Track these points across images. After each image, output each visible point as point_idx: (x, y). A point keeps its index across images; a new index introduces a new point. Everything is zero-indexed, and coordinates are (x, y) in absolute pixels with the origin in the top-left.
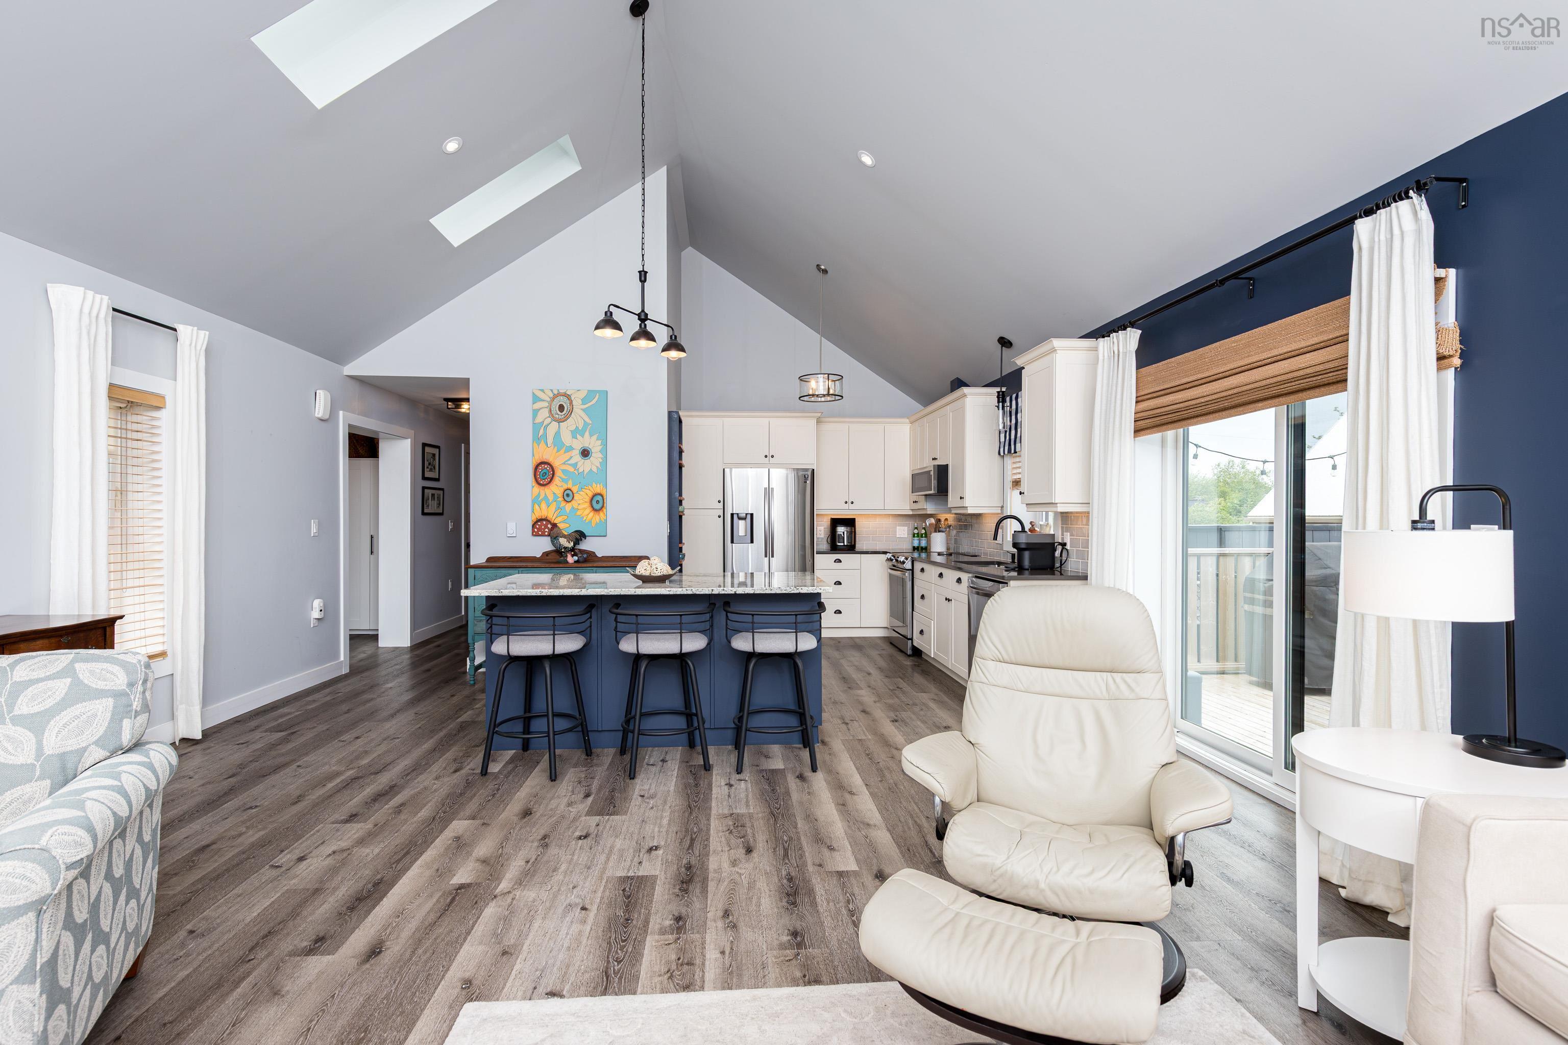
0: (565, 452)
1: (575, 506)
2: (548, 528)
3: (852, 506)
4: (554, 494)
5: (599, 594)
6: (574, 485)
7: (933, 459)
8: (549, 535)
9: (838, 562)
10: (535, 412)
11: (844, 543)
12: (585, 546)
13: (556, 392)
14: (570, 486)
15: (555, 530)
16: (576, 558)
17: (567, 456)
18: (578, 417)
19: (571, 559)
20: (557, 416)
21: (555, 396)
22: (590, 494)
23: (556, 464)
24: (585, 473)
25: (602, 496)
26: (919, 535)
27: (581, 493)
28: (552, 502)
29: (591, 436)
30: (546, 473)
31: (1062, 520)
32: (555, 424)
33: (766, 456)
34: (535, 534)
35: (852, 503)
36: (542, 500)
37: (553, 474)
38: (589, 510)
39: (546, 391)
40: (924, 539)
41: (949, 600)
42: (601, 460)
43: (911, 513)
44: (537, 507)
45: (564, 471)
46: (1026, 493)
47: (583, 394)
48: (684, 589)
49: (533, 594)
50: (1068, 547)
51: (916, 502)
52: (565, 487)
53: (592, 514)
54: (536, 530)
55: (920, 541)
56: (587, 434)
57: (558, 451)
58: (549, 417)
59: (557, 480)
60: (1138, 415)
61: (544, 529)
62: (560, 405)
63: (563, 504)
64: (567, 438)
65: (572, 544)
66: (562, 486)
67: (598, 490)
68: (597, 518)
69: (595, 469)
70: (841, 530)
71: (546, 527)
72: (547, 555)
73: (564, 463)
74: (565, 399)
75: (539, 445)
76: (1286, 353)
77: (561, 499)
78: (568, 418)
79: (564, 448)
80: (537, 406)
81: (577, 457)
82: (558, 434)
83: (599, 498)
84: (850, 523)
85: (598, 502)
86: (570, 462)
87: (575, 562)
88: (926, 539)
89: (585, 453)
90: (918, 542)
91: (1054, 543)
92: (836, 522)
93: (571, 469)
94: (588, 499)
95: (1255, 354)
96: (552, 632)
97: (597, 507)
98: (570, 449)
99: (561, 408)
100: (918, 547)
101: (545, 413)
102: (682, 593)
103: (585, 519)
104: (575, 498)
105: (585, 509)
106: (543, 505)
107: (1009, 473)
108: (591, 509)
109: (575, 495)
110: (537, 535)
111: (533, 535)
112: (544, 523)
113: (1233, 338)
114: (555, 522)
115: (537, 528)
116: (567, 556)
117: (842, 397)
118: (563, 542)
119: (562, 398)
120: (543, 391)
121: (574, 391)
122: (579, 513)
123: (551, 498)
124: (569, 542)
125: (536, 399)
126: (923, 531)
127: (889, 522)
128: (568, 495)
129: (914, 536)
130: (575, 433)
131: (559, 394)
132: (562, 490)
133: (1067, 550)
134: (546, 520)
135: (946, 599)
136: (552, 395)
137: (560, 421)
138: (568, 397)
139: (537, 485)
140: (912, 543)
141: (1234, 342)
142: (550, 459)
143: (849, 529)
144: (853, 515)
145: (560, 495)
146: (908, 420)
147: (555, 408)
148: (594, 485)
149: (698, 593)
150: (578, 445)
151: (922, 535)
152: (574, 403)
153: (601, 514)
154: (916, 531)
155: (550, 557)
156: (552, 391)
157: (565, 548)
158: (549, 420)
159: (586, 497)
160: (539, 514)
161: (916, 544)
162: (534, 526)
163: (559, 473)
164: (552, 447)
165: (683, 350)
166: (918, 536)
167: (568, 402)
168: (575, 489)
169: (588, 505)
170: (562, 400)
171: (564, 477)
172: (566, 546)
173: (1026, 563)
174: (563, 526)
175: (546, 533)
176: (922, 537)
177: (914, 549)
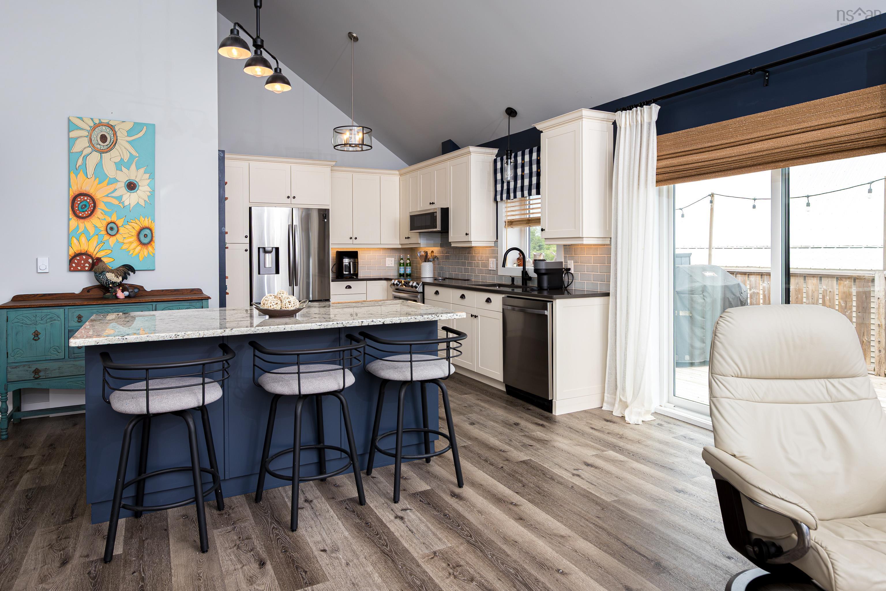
0: (108, 184)
1: (121, 240)
2: (89, 263)
3: (355, 242)
4: (95, 227)
5: (245, 333)
6: (118, 218)
7: (430, 203)
8: (90, 270)
9: (348, 288)
10: (71, 142)
11: (350, 271)
12: (133, 280)
13: (97, 122)
14: (114, 218)
15: (100, 264)
16: (126, 293)
17: (111, 188)
18: (124, 150)
19: (121, 295)
20: (99, 146)
21: (96, 126)
22: (138, 228)
23: (98, 195)
24: (131, 207)
25: (151, 230)
26: (405, 265)
27: (127, 226)
28: (93, 236)
29: (138, 169)
30: (85, 206)
31: (565, 251)
32: (96, 156)
33: (288, 197)
34: (72, 269)
35: (356, 238)
36: (82, 233)
37: (95, 207)
38: (136, 243)
39: (84, 119)
40: (409, 267)
41: (476, 317)
42: (149, 194)
43: (400, 247)
44: (74, 240)
45: (105, 203)
46: (546, 230)
47: (128, 126)
48: (335, 323)
49: (166, 339)
50: (572, 271)
51: (408, 238)
52: (109, 220)
53: (139, 248)
54: (74, 265)
55: (405, 269)
56: (133, 167)
57: (100, 183)
58: (89, 147)
59: (98, 213)
60: (659, 171)
61: (84, 264)
62: (102, 135)
63: (106, 237)
64: (110, 169)
65: (121, 279)
66: (105, 219)
67: (146, 223)
68: (145, 252)
69: (142, 203)
70: (346, 261)
71: (86, 261)
72: (88, 291)
73: (107, 196)
74: (108, 130)
75: (77, 176)
76: (816, 126)
77: (104, 233)
78: (111, 150)
79: (107, 180)
80: (73, 134)
81: (122, 190)
82: (99, 165)
83: (147, 232)
84: (353, 255)
85: (146, 236)
86: (113, 195)
87: (126, 297)
88: (410, 267)
89: (131, 186)
90: (403, 270)
91: (562, 269)
92: (341, 255)
93: (116, 202)
94: (134, 233)
95: (783, 126)
96: (200, 380)
97: (146, 240)
98: (115, 181)
99: (103, 138)
100: (403, 274)
101: (82, 144)
102: (333, 327)
103: (131, 253)
104: (120, 231)
105: (131, 243)
106: (83, 239)
107: (504, 214)
108: (138, 243)
109: (120, 228)
110: (76, 270)
111: (70, 270)
112: (84, 257)
113: (759, 114)
114: (98, 256)
115: (75, 263)
116: (116, 292)
117: (371, 147)
118: (111, 277)
119: (104, 128)
120: (81, 119)
121: (119, 122)
122: (124, 247)
123: (92, 231)
124: (118, 277)
125: (71, 126)
126: (408, 261)
127: (381, 253)
128: (112, 229)
129: (400, 265)
130: (119, 165)
131: (101, 124)
132: (105, 223)
133: (572, 274)
134: (86, 254)
135: (472, 316)
136: (92, 124)
137: (102, 152)
138: (112, 128)
139: (75, 218)
140: (398, 270)
141: (760, 117)
142: (92, 192)
143: (352, 260)
144: (357, 248)
145: (103, 229)
146: (397, 172)
147: (97, 138)
148: (142, 219)
149: (348, 325)
150: (123, 177)
151: (407, 264)
152: (118, 134)
153: (150, 248)
154: (402, 261)
155: (91, 293)
156: (92, 119)
157: (113, 283)
158: (89, 150)
159: (132, 230)
160: (76, 248)
161: (402, 271)
162: (71, 261)
163: (101, 206)
164: (93, 178)
165: (288, 83)
166: (403, 265)
167: (111, 132)
168: (120, 223)
169: (134, 238)
170: (105, 131)
171: (107, 210)
172: (114, 281)
173: (545, 285)
174: (107, 260)
175: (87, 268)
176: (407, 266)
177: (401, 275)
